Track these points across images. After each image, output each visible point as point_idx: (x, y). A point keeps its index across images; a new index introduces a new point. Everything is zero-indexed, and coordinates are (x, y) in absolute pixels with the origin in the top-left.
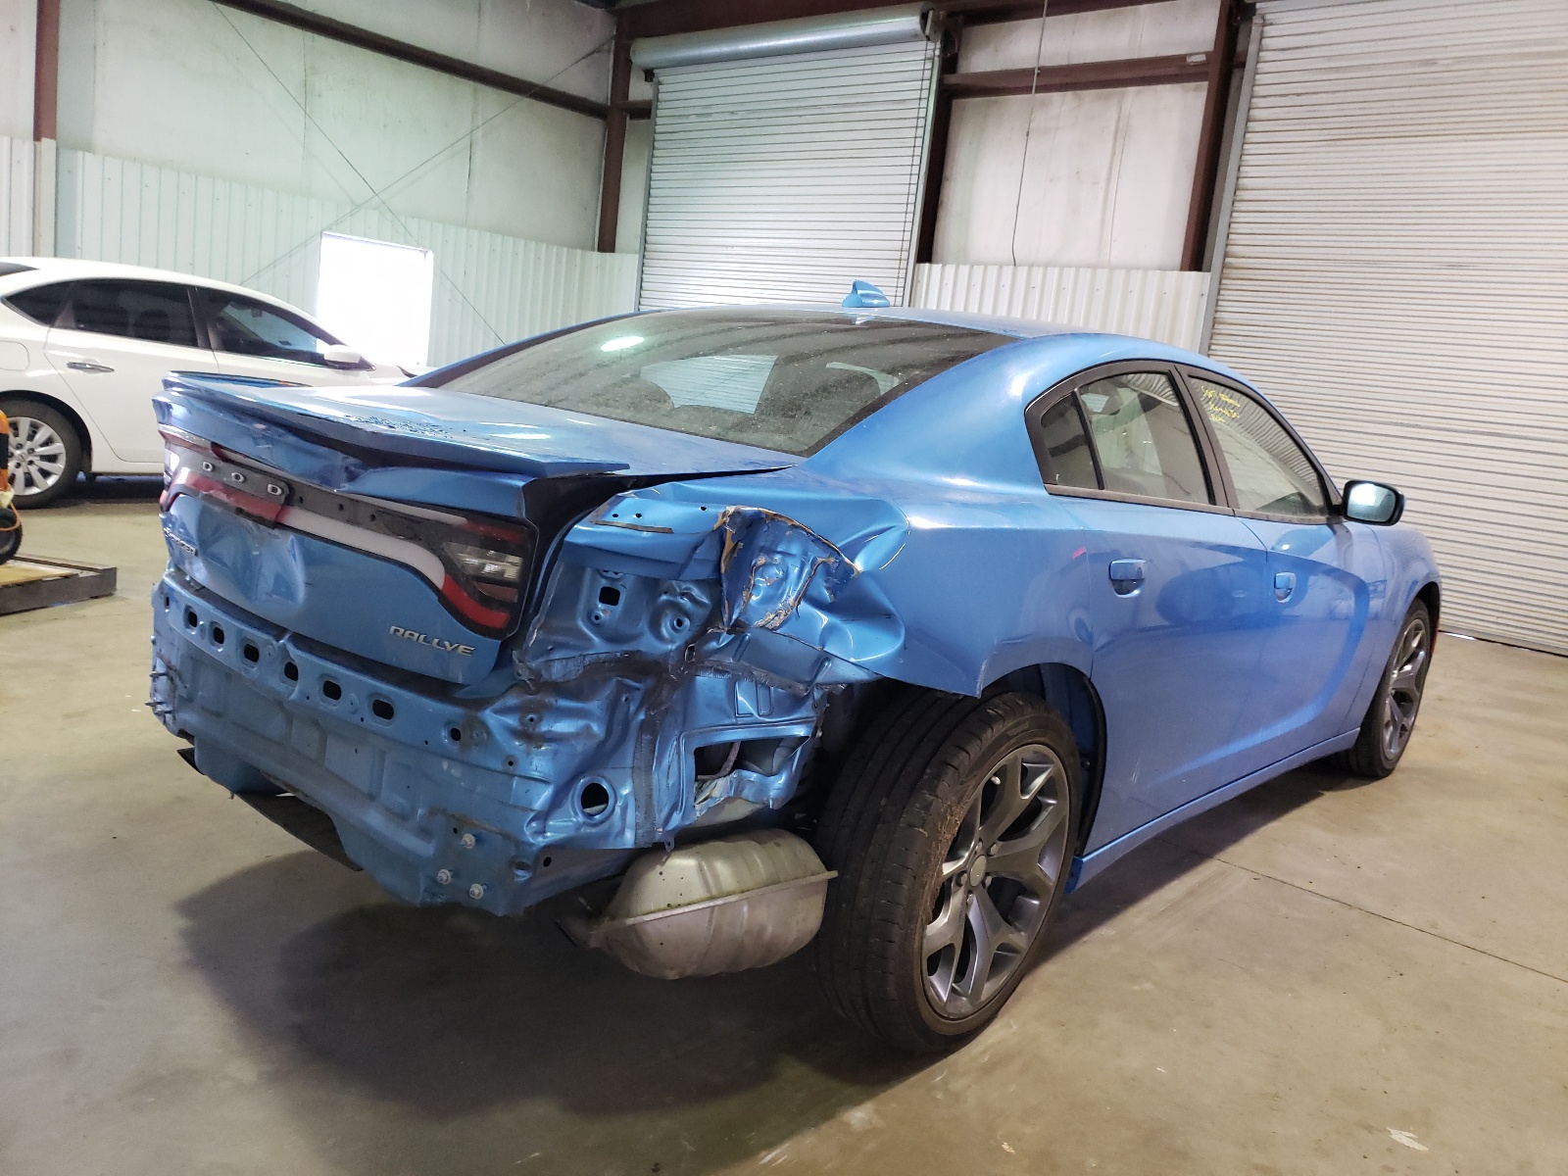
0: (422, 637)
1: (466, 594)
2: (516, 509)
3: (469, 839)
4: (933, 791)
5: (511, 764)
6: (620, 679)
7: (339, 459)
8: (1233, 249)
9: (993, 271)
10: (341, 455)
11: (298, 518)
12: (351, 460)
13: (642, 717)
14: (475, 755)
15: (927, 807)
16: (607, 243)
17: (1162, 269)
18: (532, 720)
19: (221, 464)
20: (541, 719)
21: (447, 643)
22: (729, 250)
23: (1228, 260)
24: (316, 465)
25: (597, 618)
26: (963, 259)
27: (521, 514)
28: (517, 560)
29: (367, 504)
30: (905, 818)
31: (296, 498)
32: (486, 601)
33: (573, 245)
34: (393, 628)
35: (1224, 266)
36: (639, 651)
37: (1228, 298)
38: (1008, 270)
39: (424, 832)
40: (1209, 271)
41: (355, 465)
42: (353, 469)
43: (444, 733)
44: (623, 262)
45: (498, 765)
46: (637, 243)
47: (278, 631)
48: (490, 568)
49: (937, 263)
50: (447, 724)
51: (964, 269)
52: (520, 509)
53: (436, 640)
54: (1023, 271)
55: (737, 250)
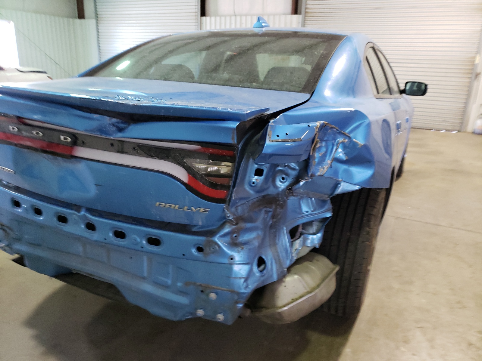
0: (177, 206)
1: (202, 184)
2: (231, 139)
3: (213, 296)
4: (369, 226)
5: (232, 259)
6: (265, 209)
7: (107, 120)
8: (308, 6)
9: (228, 18)
10: (107, 118)
11: (82, 152)
12: (114, 120)
13: (271, 222)
14: (213, 258)
15: (368, 233)
16: (81, 15)
17: (285, 14)
18: (236, 236)
19: (23, 127)
20: (239, 235)
21: (193, 208)
22: (131, 16)
23: (307, 10)
24: (94, 124)
25: (254, 183)
26: (216, 15)
27: (234, 141)
28: (230, 164)
29: (129, 142)
30: (361, 239)
31: (79, 142)
32: (214, 186)
33: (68, 17)
34: (158, 203)
35: (306, 12)
36: (268, 195)
37: (308, 23)
38: (233, 18)
39: (182, 292)
40: (300, 14)
41: (118, 122)
42: (117, 124)
43: (194, 251)
44: (89, 23)
45: (226, 261)
46: (93, 15)
47: (77, 207)
48: (212, 169)
49: (207, 16)
50: (194, 246)
51: (218, 18)
52: (233, 139)
53: (186, 207)
54: (238, 18)
55: (133, 16)
